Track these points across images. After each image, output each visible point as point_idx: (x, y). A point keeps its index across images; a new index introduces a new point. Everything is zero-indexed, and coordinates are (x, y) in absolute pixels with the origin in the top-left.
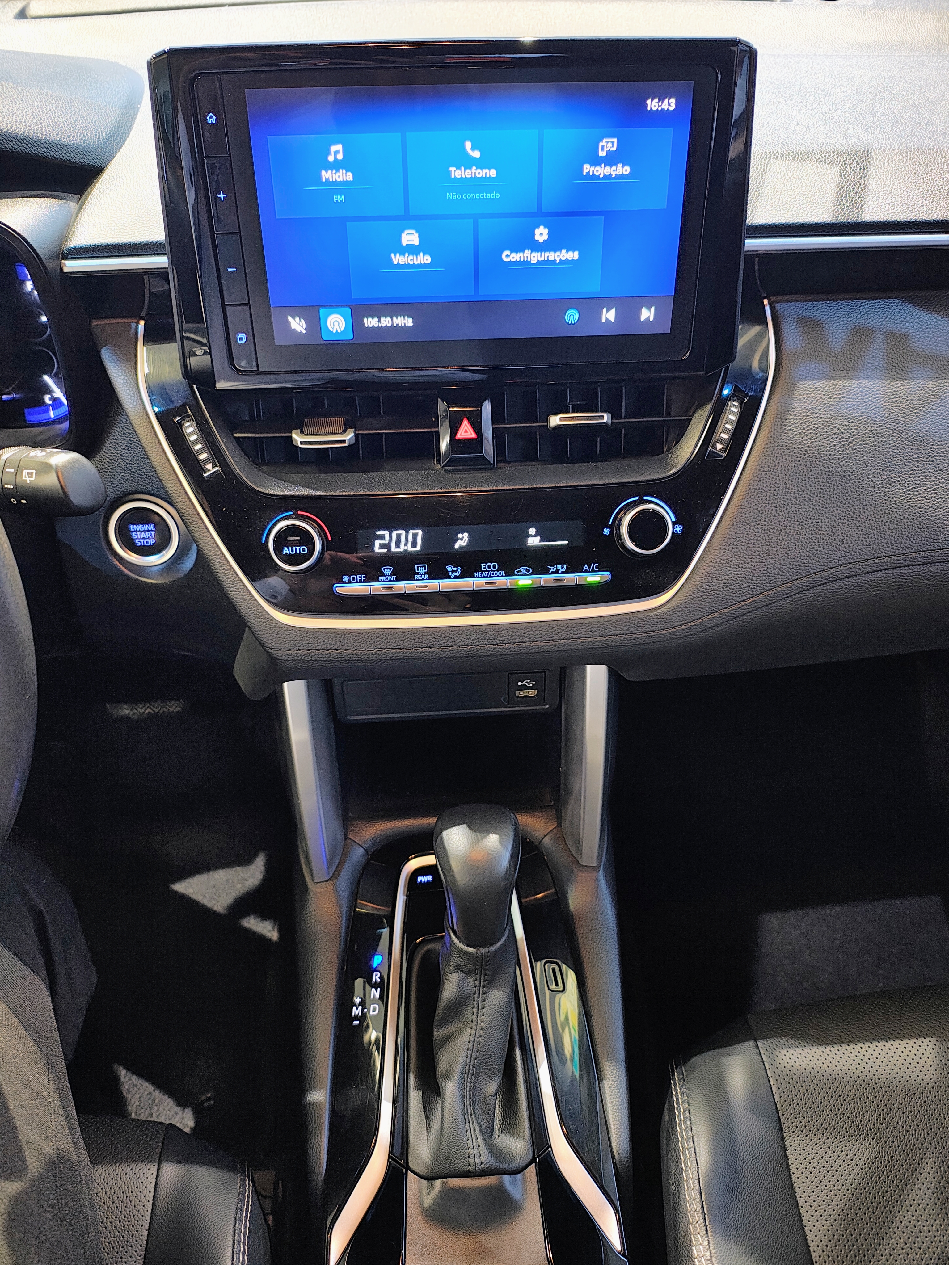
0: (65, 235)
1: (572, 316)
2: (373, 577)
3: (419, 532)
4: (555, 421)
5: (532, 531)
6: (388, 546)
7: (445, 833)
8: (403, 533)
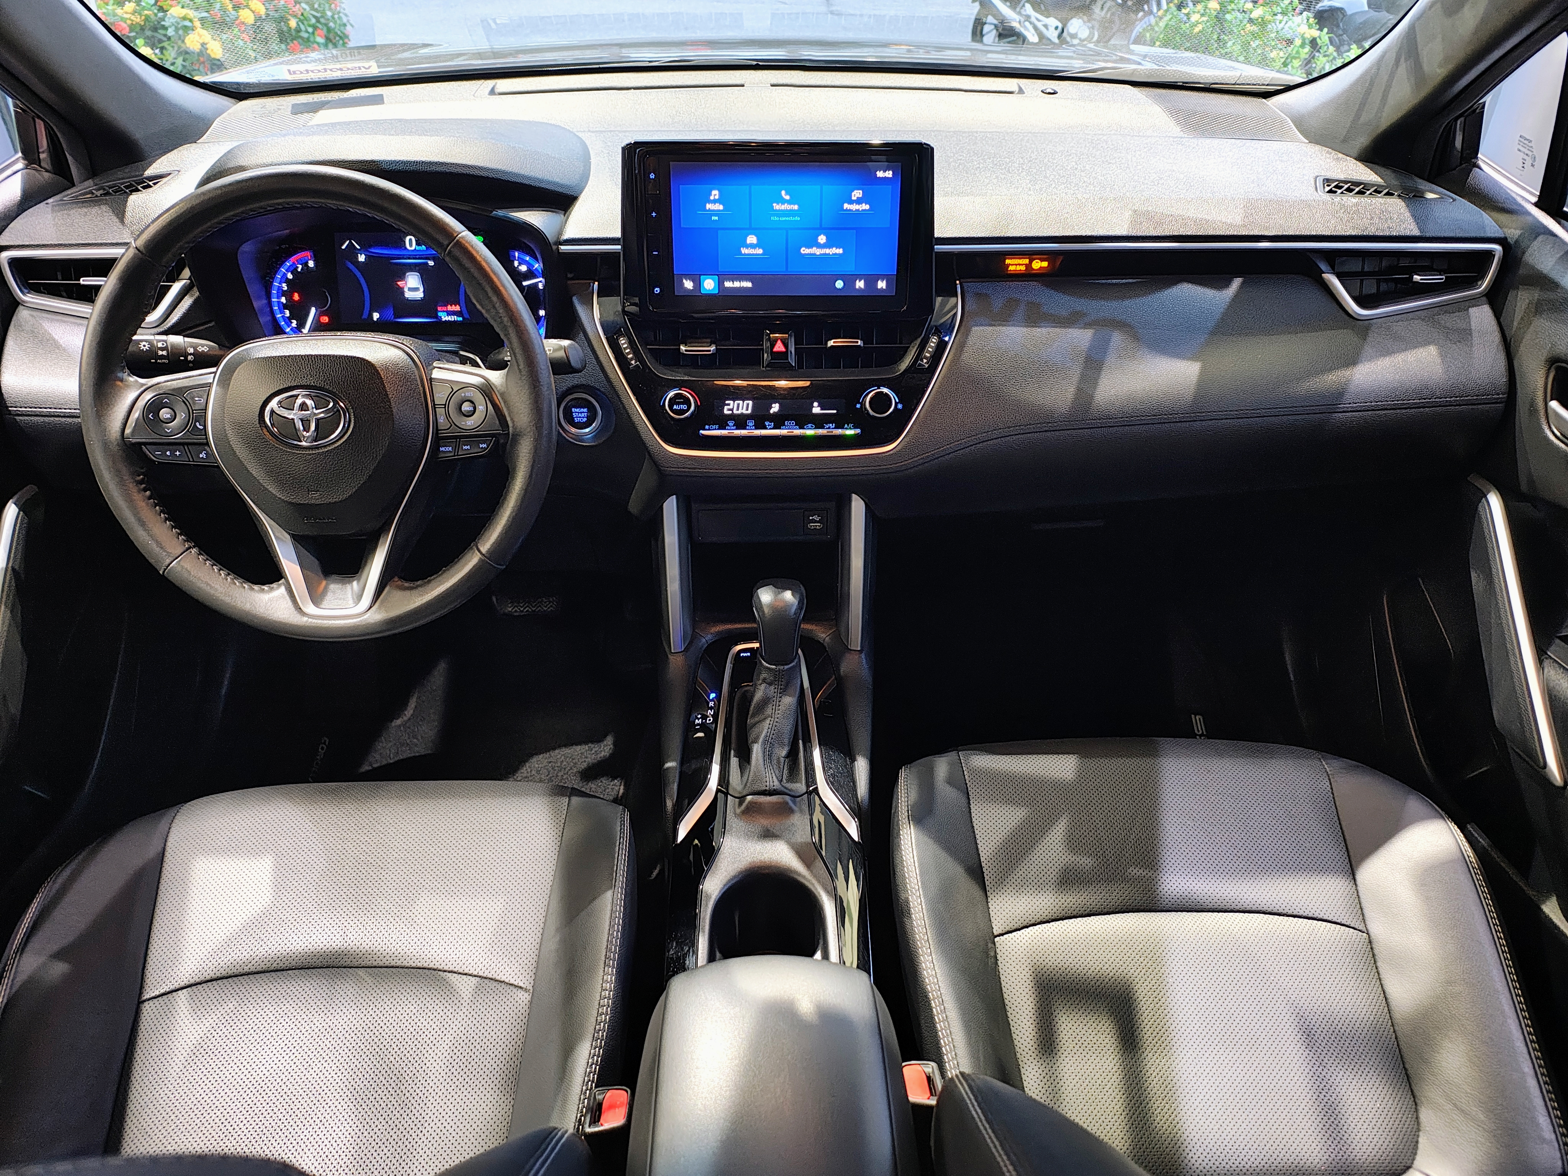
0: (560, 233)
1: (839, 284)
2: (722, 427)
3: (750, 403)
4: (831, 343)
5: (816, 404)
6: (732, 410)
7: (759, 591)
8: (741, 402)
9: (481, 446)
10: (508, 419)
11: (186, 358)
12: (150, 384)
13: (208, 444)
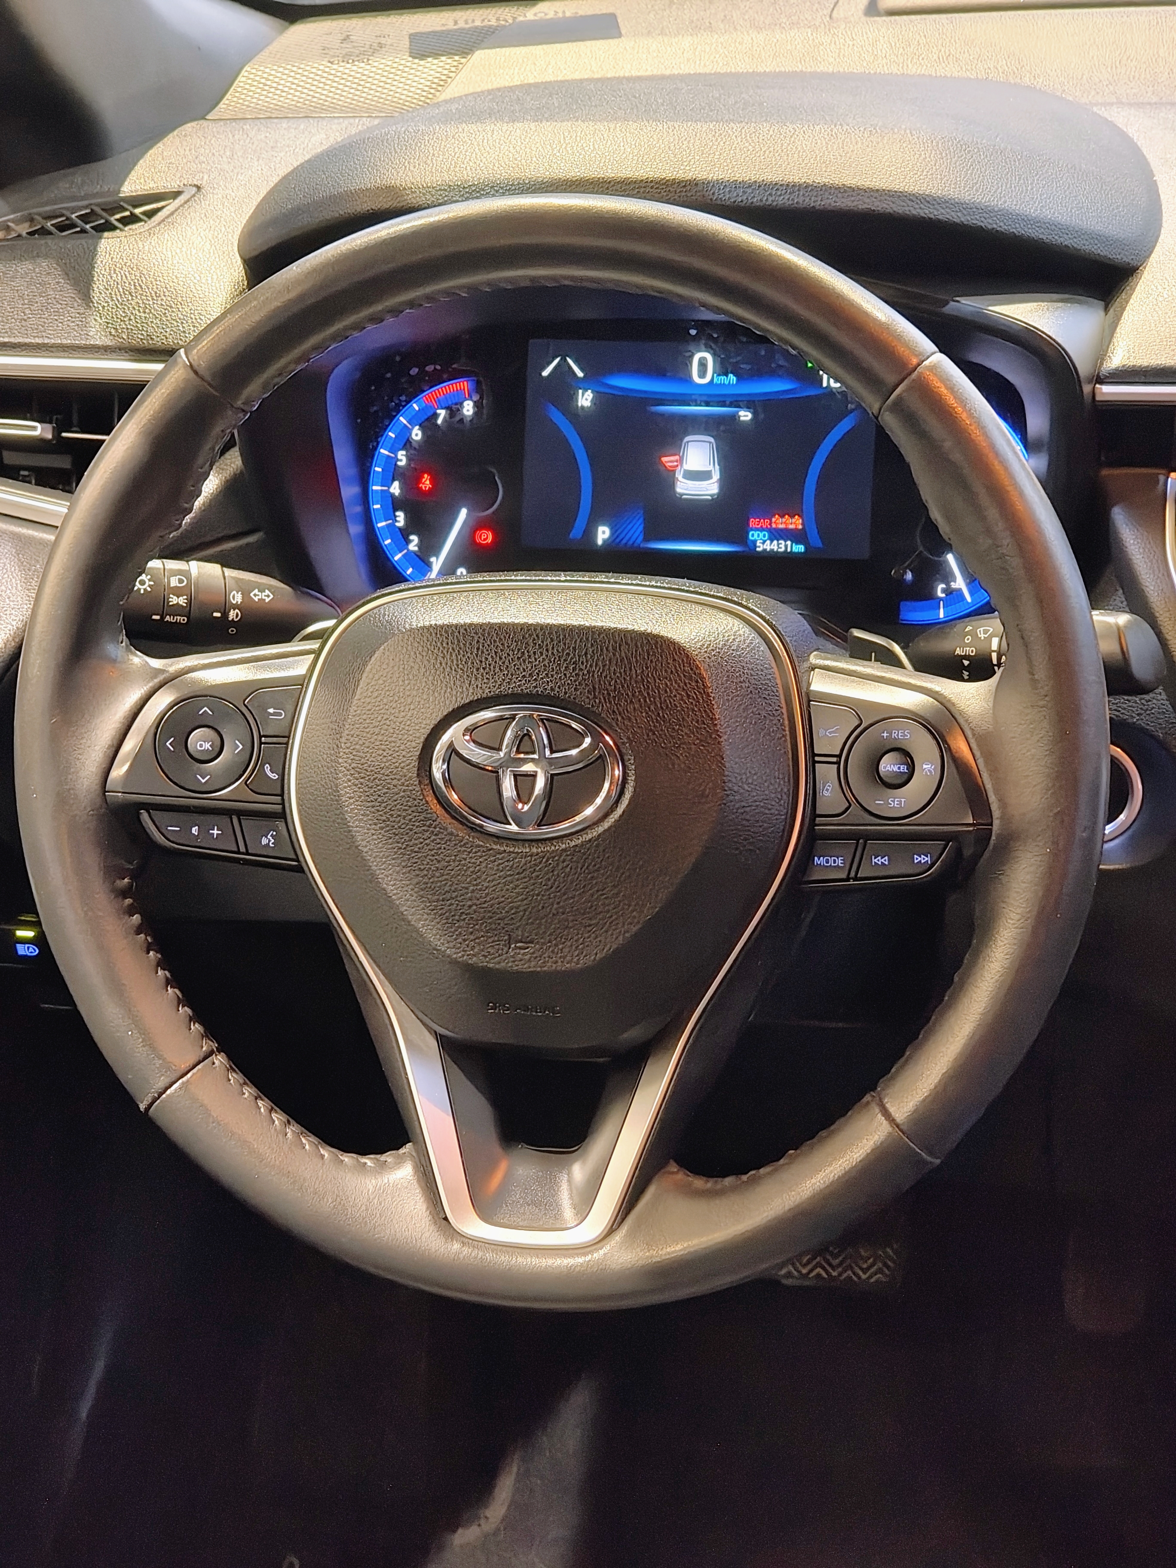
0: (1101, 353)
9: (917, 859)
10: (992, 798)
11: (225, 614)
12: (172, 669)
13: (283, 815)
